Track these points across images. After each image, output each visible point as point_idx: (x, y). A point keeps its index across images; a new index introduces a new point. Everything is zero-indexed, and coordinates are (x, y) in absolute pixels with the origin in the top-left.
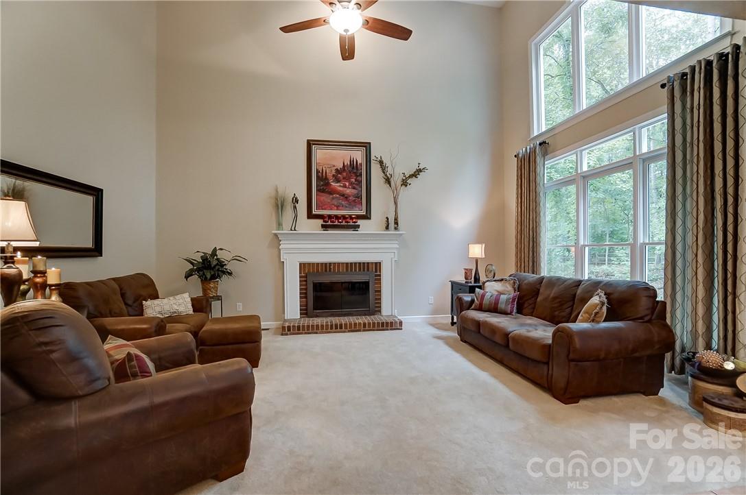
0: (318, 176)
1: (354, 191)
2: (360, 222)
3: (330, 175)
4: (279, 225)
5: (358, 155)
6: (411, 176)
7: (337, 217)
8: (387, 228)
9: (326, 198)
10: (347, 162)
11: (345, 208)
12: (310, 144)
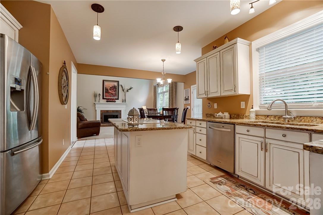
0: (105, 89)
1: (115, 93)
2: (116, 100)
3: (108, 89)
4: (95, 101)
5: (116, 84)
6: (129, 89)
7: (110, 99)
8: (123, 102)
9: (107, 94)
10: (113, 86)
11: (112, 97)
12: (103, 81)
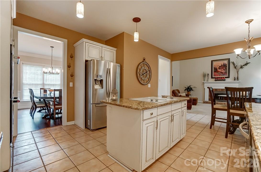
0: (214, 69)
1: (225, 71)
2: (226, 79)
3: (217, 68)
4: (204, 80)
5: (226, 62)
6: (244, 65)
7: (219, 78)
8: (235, 80)
9: (216, 73)
10: (223, 64)
11: (222, 75)
12: (212, 61)
